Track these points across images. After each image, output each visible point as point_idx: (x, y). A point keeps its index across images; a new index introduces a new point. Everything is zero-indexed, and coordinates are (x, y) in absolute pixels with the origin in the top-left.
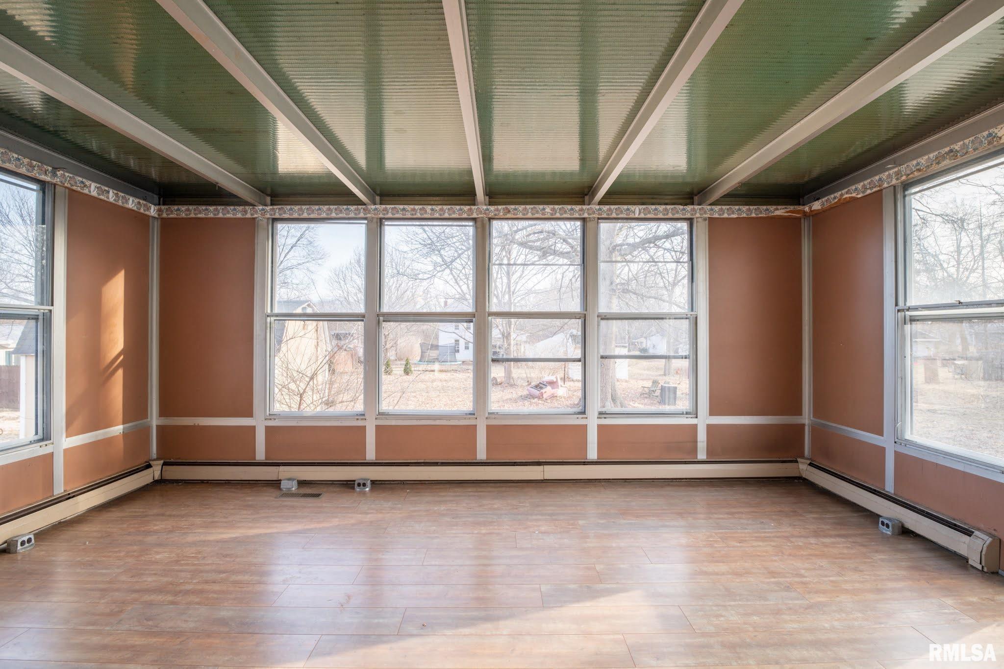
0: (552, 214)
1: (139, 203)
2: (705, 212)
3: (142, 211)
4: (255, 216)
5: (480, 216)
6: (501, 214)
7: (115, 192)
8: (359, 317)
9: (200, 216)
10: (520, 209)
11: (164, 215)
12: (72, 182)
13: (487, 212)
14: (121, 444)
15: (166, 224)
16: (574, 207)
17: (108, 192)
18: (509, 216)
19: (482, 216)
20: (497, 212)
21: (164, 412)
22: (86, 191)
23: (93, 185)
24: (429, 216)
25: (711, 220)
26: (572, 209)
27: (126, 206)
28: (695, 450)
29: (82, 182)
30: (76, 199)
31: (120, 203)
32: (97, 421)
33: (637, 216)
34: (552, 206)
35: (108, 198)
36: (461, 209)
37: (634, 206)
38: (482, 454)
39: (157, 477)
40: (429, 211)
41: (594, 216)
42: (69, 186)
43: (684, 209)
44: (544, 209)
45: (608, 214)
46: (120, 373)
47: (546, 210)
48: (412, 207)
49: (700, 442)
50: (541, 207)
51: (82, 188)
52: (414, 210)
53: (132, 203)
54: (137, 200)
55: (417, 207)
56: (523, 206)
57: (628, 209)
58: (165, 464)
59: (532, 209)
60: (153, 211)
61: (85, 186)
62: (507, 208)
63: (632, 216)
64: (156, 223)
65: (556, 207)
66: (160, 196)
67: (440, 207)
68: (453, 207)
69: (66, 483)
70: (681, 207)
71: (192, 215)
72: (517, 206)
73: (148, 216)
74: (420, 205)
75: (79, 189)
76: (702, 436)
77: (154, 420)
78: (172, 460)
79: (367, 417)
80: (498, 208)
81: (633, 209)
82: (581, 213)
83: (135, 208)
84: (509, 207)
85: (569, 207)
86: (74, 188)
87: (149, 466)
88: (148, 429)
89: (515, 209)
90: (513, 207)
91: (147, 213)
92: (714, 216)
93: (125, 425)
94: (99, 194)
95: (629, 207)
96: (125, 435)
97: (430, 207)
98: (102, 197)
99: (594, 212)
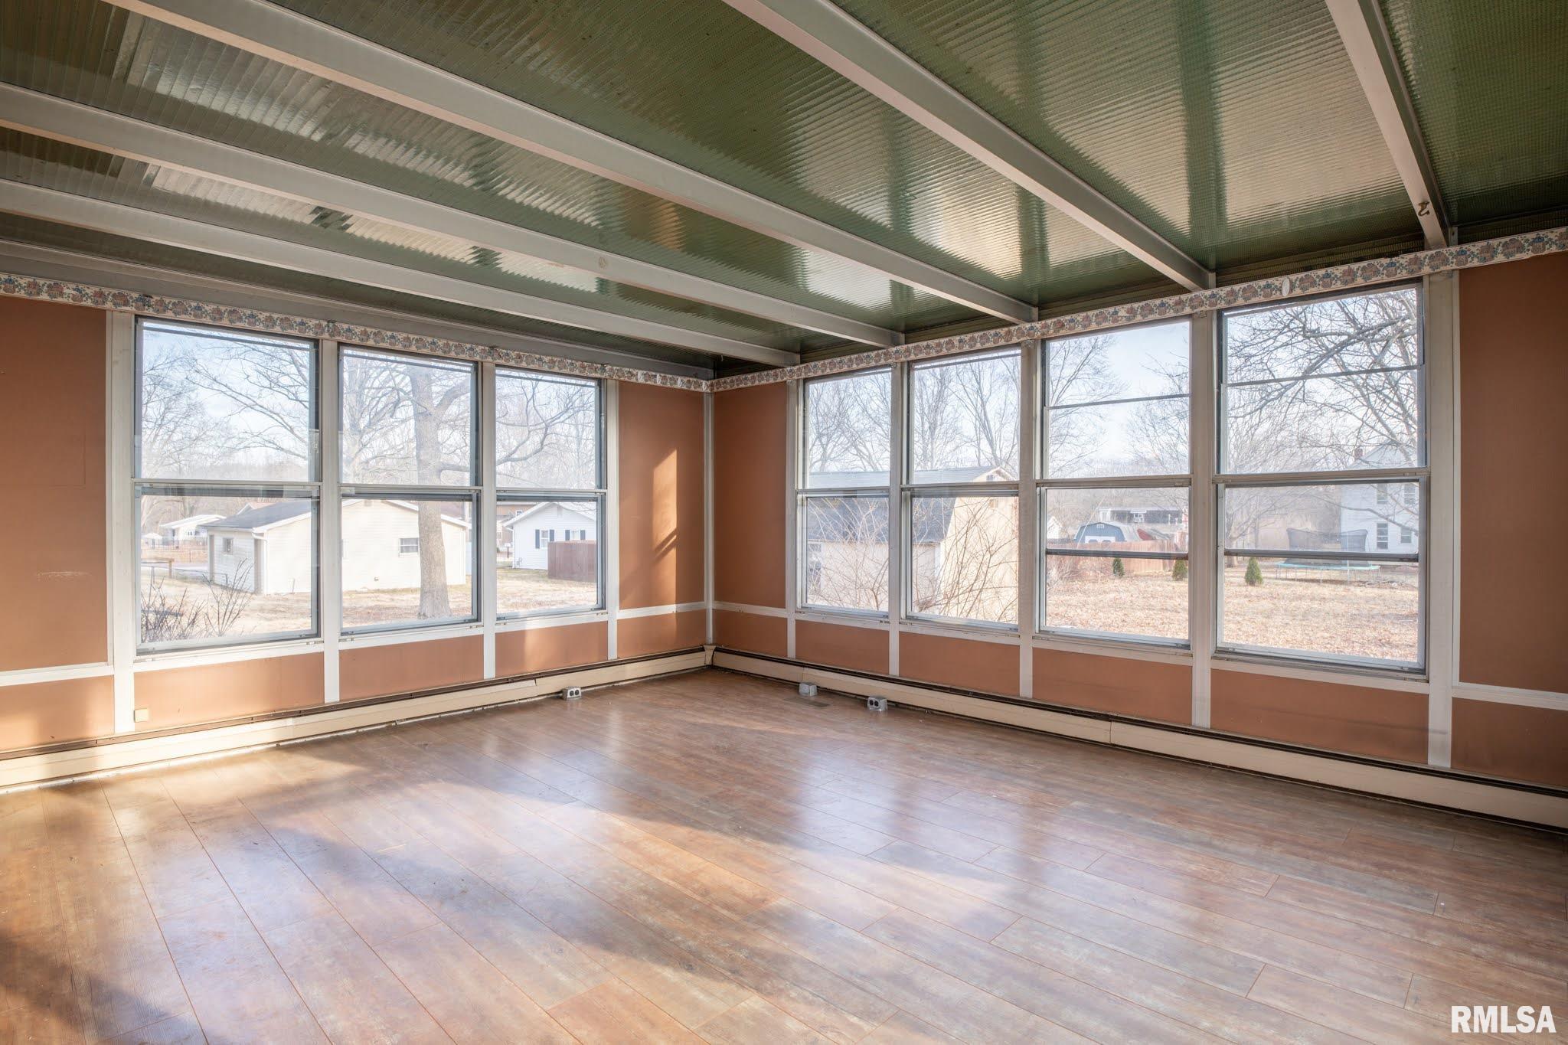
0: (1129, 319)
1: (689, 381)
2: (1445, 262)
3: (692, 388)
4: (785, 379)
5: (1022, 339)
6: (1052, 331)
7: (663, 375)
8: (884, 492)
9: (741, 386)
10: (1079, 318)
11: (715, 390)
12: (620, 374)
13: (1032, 331)
14: (673, 624)
15: (720, 399)
16: (1165, 300)
17: (655, 376)
18: (1062, 332)
19: (1024, 338)
20: (1045, 330)
21: (719, 596)
22: (633, 380)
23: (640, 373)
24: (958, 351)
25: (1465, 273)
26: (1163, 305)
27: (675, 386)
28: (1421, 745)
29: (629, 372)
30: (626, 389)
31: (668, 385)
32: (650, 597)
33: (1285, 294)
34: (1128, 306)
35: (655, 382)
36: (996, 334)
37: (1279, 278)
38: (1026, 691)
39: (708, 662)
40: (956, 343)
41: (1203, 309)
42: (617, 378)
43: (1392, 264)
44: (1116, 313)
45: (1229, 302)
46: (673, 552)
47: (1120, 314)
48: (937, 341)
49: (1435, 732)
50: (1111, 310)
51: (629, 378)
52: (939, 345)
53: (680, 383)
54: (685, 379)
55: (942, 341)
56: (1083, 314)
57: (1268, 286)
58: (717, 650)
59: (1097, 315)
60: (704, 387)
61: (632, 375)
62: (1059, 322)
63: (1276, 296)
64: (710, 399)
65: (1136, 305)
66: (715, 369)
67: (970, 335)
68: (986, 332)
69: (619, 650)
70: (1385, 261)
71: (736, 387)
72: (1074, 316)
73: (702, 393)
74: (946, 337)
75: (626, 379)
76: (1440, 721)
77: (710, 604)
78: (723, 647)
79: (890, 619)
80: (1046, 324)
81: (1277, 283)
82: (1179, 307)
83: (685, 388)
84: (1061, 319)
85: (1158, 302)
86: (622, 379)
87: (703, 650)
88: (704, 613)
89: (1072, 321)
90: (1068, 317)
91: (698, 390)
92: (1469, 265)
93: (679, 605)
94: (646, 380)
95: (1270, 281)
96: (678, 615)
97: (958, 338)
98: (649, 383)
99: (1202, 303)
